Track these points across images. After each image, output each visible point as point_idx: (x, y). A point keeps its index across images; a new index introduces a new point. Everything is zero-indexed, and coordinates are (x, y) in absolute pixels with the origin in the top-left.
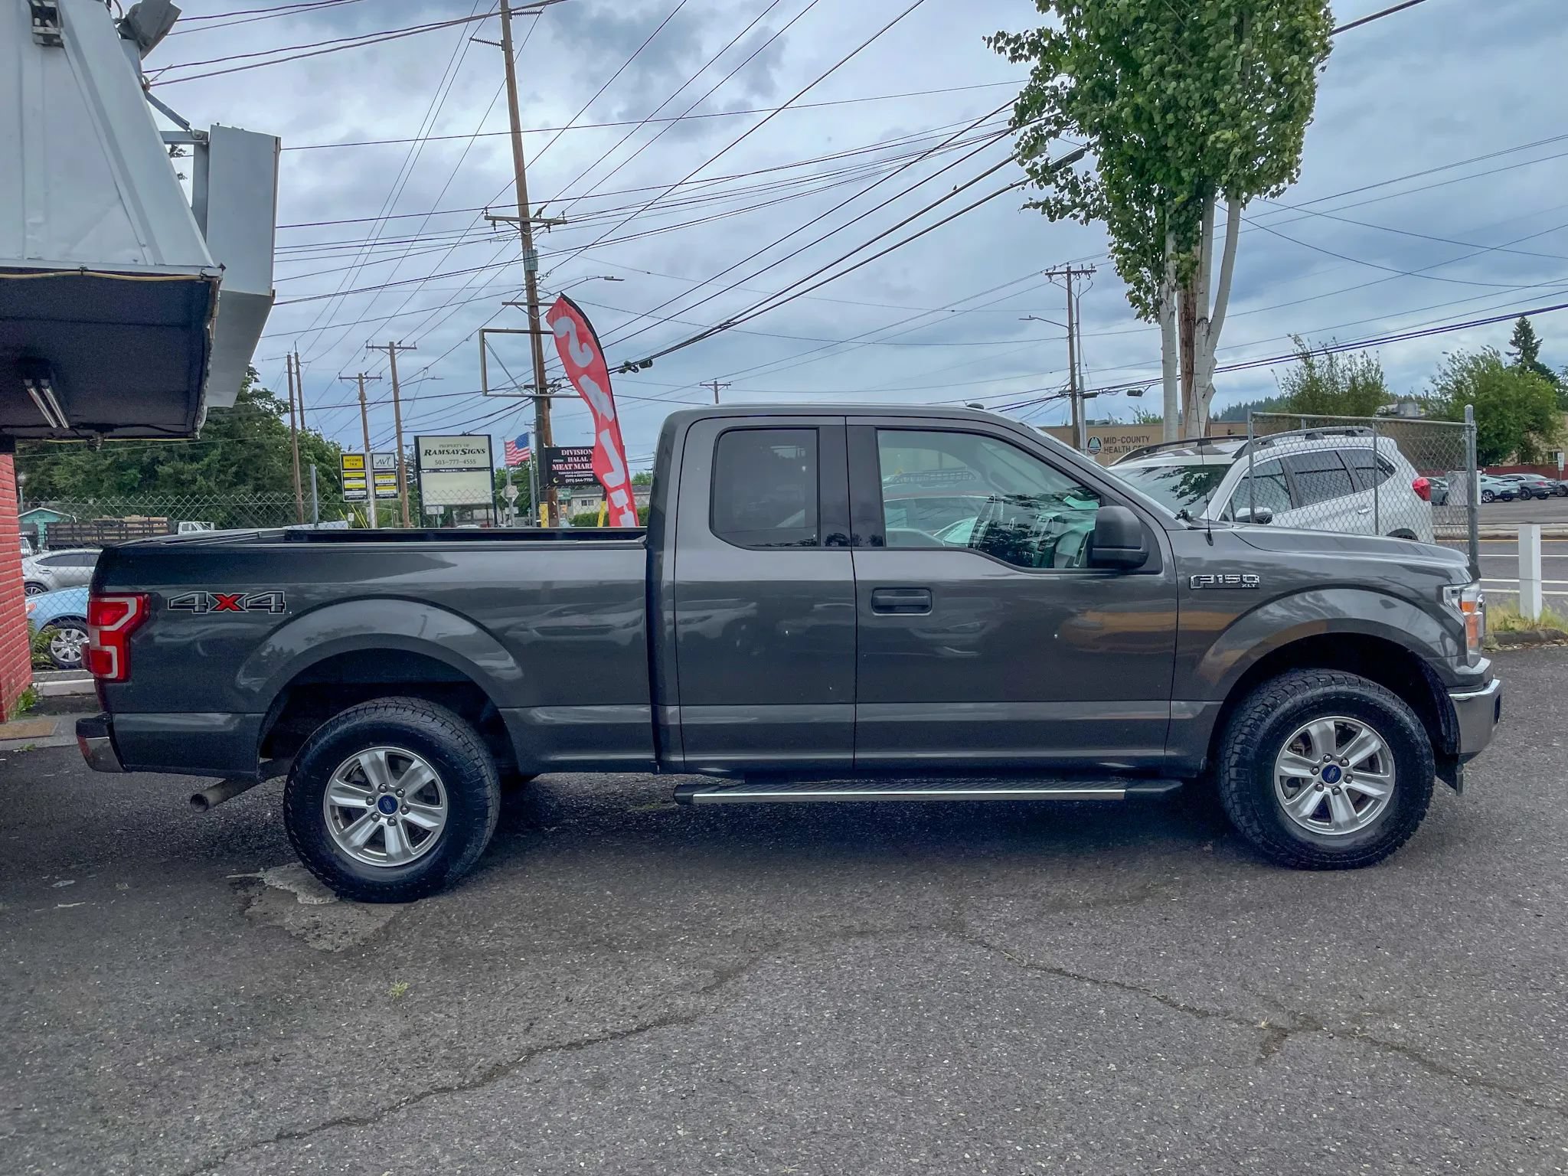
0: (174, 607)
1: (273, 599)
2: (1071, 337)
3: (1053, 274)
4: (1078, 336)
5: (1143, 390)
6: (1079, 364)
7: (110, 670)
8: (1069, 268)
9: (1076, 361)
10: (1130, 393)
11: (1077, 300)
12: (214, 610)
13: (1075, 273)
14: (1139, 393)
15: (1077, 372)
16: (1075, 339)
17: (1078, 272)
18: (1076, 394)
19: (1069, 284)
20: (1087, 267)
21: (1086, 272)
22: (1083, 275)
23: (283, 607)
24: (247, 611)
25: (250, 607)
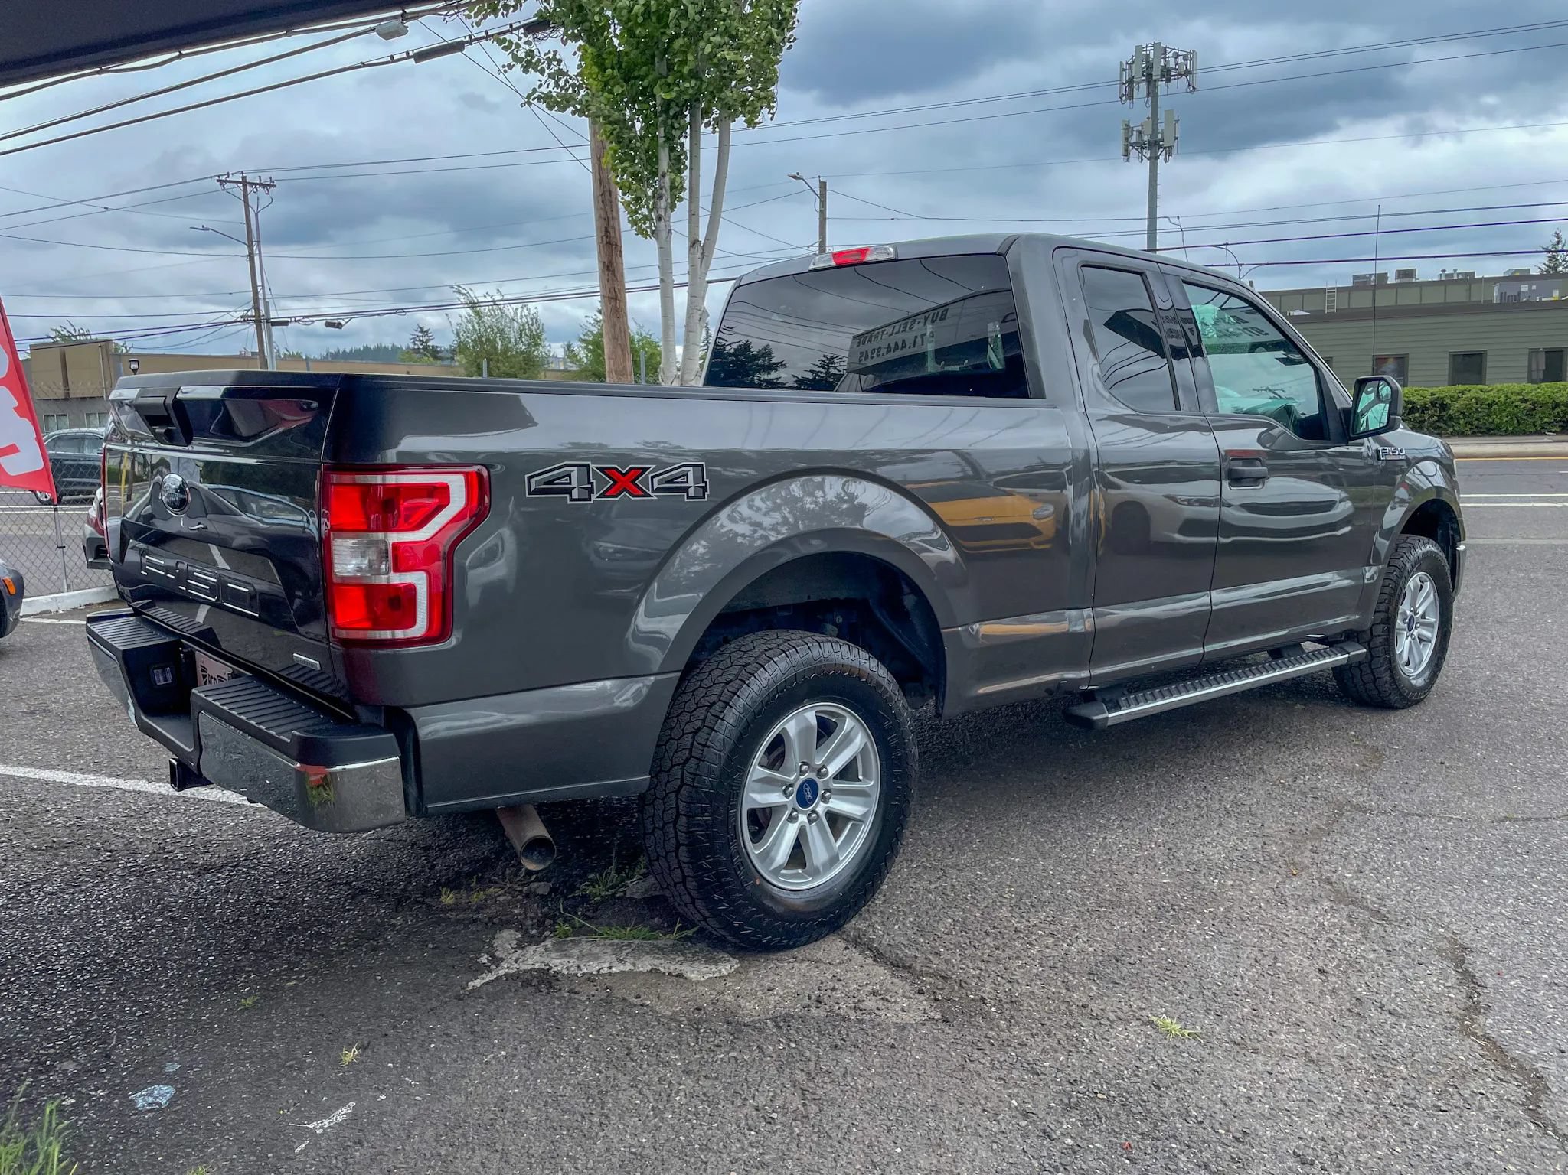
0: (537, 491)
1: (691, 475)
2: (251, 256)
3: (226, 181)
4: (260, 256)
5: (343, 322)
6: (263, 287)
7: (412, 622)
8: (244, 178)
9: (259, 283)
10: (329, 325)
11: (256, 215)
12: (603, 495)
13: (252, 184)
14: (339, 326)
15: (260, 296)
16: (256, 259)
17: (256, 184)
18: (260, 320)
19: (246, 196)
20: (265, 180)
21: (264, 186)
22: (260, 189)
23: (705, 489)
24: (654, 496)
25: (659, 490)
